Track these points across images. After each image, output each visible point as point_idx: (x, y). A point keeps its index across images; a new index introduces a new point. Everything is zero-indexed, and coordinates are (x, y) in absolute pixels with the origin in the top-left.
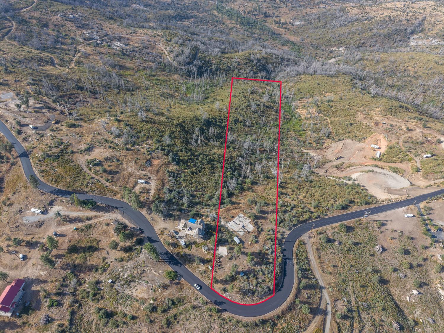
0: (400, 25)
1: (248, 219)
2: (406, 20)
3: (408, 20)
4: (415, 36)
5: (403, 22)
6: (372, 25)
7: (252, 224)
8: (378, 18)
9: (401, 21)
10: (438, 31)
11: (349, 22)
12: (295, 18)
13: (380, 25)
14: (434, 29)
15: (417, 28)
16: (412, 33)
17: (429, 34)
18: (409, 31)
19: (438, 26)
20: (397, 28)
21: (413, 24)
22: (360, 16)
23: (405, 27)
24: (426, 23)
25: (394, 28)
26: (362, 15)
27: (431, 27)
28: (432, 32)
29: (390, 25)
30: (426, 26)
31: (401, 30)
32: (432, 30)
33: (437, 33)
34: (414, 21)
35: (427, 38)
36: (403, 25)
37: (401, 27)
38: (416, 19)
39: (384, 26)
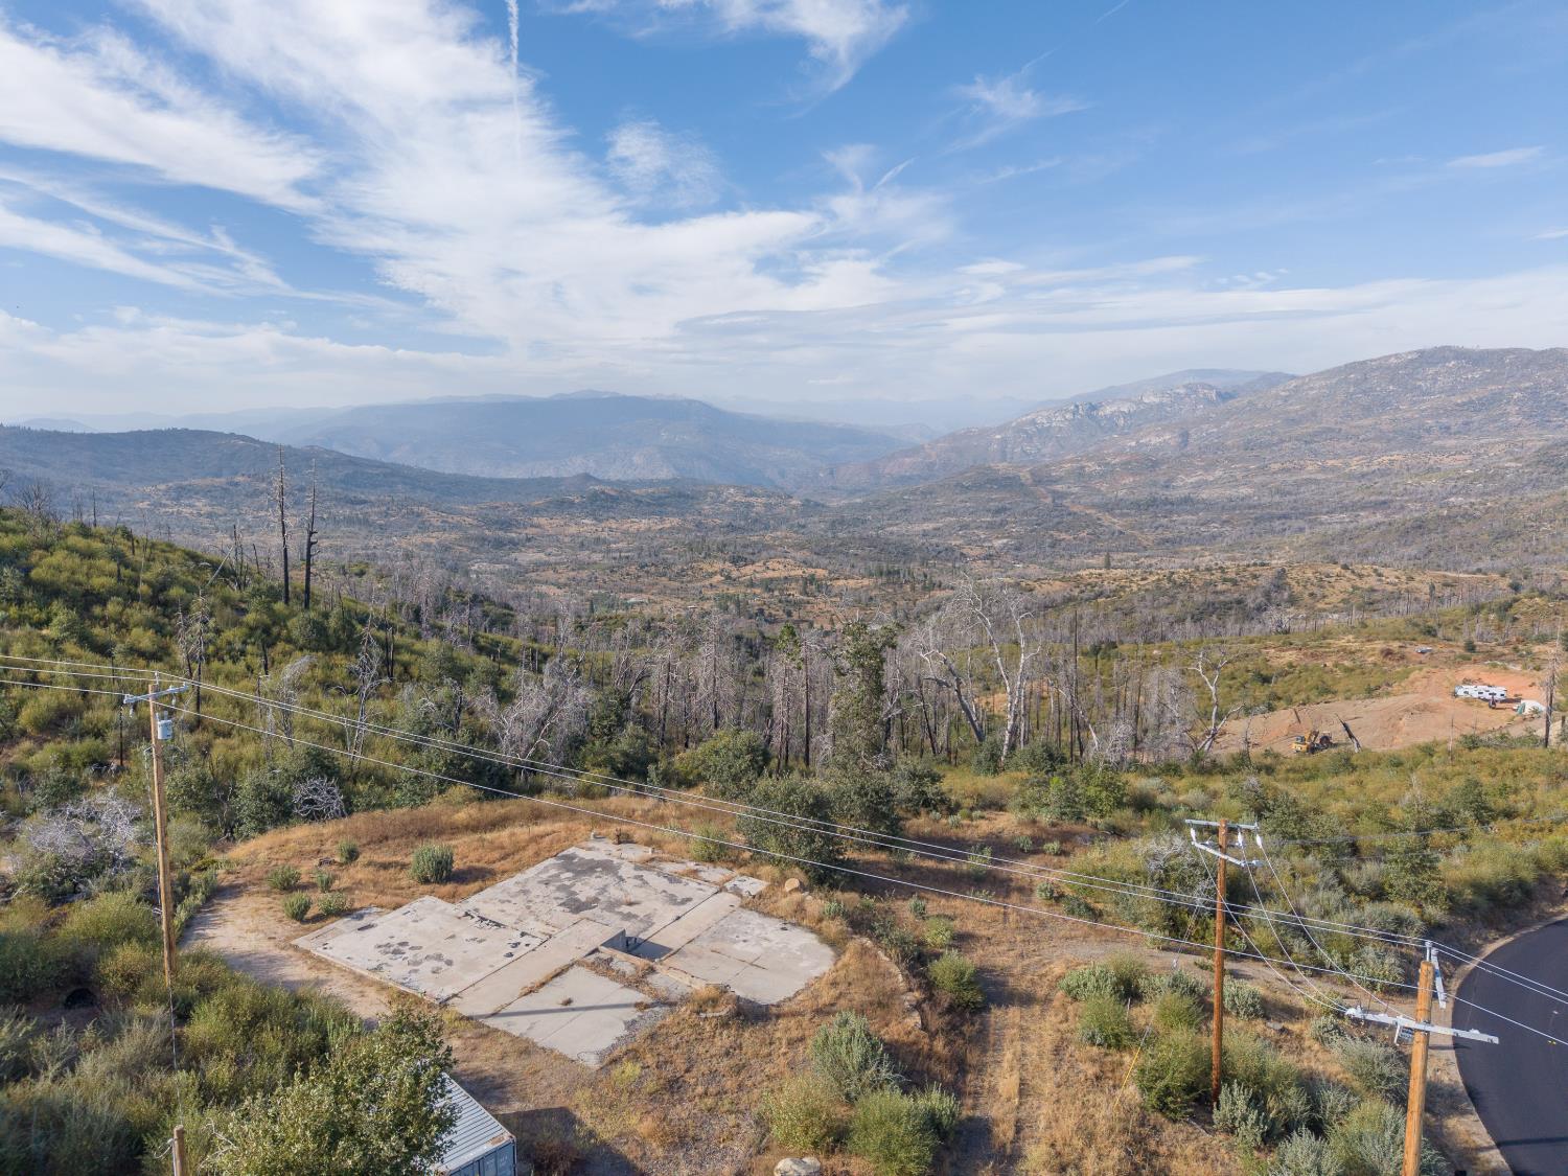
0: (1216, 593)
1: (716, 873)
2: (1225, 580)
3: (1235, 583)
5: (1220, 587)
6: (1125, 602)
7: (796, 917)
8: (1135, 588)
9: (1213, 583)
10: (1342, 596)
11: (1046, 607)
13: (1149, 597)
14: (1327, 593)
15: (1274, 594)
17: (1321, 606)
18: (1251, 603)
19: (1336, 585)
20: (1211, 598)
21: (1255, 588)
22: (1076, 592)
23: (1236, 595)
24: (1293, 583)
25: (1199, 598)
26: (1078, 590)
27: (1315, 590)
28: (1326, 600)
29: (1182, 596)
30: (1297, 589)
31: (1225, 603)
32: (1325, 597)
33: (1343, 600)
34: (1253, 583)
36: (1223, 592)
37: (1222, 598)
38: (1255, 577)
39: (1166, 599)
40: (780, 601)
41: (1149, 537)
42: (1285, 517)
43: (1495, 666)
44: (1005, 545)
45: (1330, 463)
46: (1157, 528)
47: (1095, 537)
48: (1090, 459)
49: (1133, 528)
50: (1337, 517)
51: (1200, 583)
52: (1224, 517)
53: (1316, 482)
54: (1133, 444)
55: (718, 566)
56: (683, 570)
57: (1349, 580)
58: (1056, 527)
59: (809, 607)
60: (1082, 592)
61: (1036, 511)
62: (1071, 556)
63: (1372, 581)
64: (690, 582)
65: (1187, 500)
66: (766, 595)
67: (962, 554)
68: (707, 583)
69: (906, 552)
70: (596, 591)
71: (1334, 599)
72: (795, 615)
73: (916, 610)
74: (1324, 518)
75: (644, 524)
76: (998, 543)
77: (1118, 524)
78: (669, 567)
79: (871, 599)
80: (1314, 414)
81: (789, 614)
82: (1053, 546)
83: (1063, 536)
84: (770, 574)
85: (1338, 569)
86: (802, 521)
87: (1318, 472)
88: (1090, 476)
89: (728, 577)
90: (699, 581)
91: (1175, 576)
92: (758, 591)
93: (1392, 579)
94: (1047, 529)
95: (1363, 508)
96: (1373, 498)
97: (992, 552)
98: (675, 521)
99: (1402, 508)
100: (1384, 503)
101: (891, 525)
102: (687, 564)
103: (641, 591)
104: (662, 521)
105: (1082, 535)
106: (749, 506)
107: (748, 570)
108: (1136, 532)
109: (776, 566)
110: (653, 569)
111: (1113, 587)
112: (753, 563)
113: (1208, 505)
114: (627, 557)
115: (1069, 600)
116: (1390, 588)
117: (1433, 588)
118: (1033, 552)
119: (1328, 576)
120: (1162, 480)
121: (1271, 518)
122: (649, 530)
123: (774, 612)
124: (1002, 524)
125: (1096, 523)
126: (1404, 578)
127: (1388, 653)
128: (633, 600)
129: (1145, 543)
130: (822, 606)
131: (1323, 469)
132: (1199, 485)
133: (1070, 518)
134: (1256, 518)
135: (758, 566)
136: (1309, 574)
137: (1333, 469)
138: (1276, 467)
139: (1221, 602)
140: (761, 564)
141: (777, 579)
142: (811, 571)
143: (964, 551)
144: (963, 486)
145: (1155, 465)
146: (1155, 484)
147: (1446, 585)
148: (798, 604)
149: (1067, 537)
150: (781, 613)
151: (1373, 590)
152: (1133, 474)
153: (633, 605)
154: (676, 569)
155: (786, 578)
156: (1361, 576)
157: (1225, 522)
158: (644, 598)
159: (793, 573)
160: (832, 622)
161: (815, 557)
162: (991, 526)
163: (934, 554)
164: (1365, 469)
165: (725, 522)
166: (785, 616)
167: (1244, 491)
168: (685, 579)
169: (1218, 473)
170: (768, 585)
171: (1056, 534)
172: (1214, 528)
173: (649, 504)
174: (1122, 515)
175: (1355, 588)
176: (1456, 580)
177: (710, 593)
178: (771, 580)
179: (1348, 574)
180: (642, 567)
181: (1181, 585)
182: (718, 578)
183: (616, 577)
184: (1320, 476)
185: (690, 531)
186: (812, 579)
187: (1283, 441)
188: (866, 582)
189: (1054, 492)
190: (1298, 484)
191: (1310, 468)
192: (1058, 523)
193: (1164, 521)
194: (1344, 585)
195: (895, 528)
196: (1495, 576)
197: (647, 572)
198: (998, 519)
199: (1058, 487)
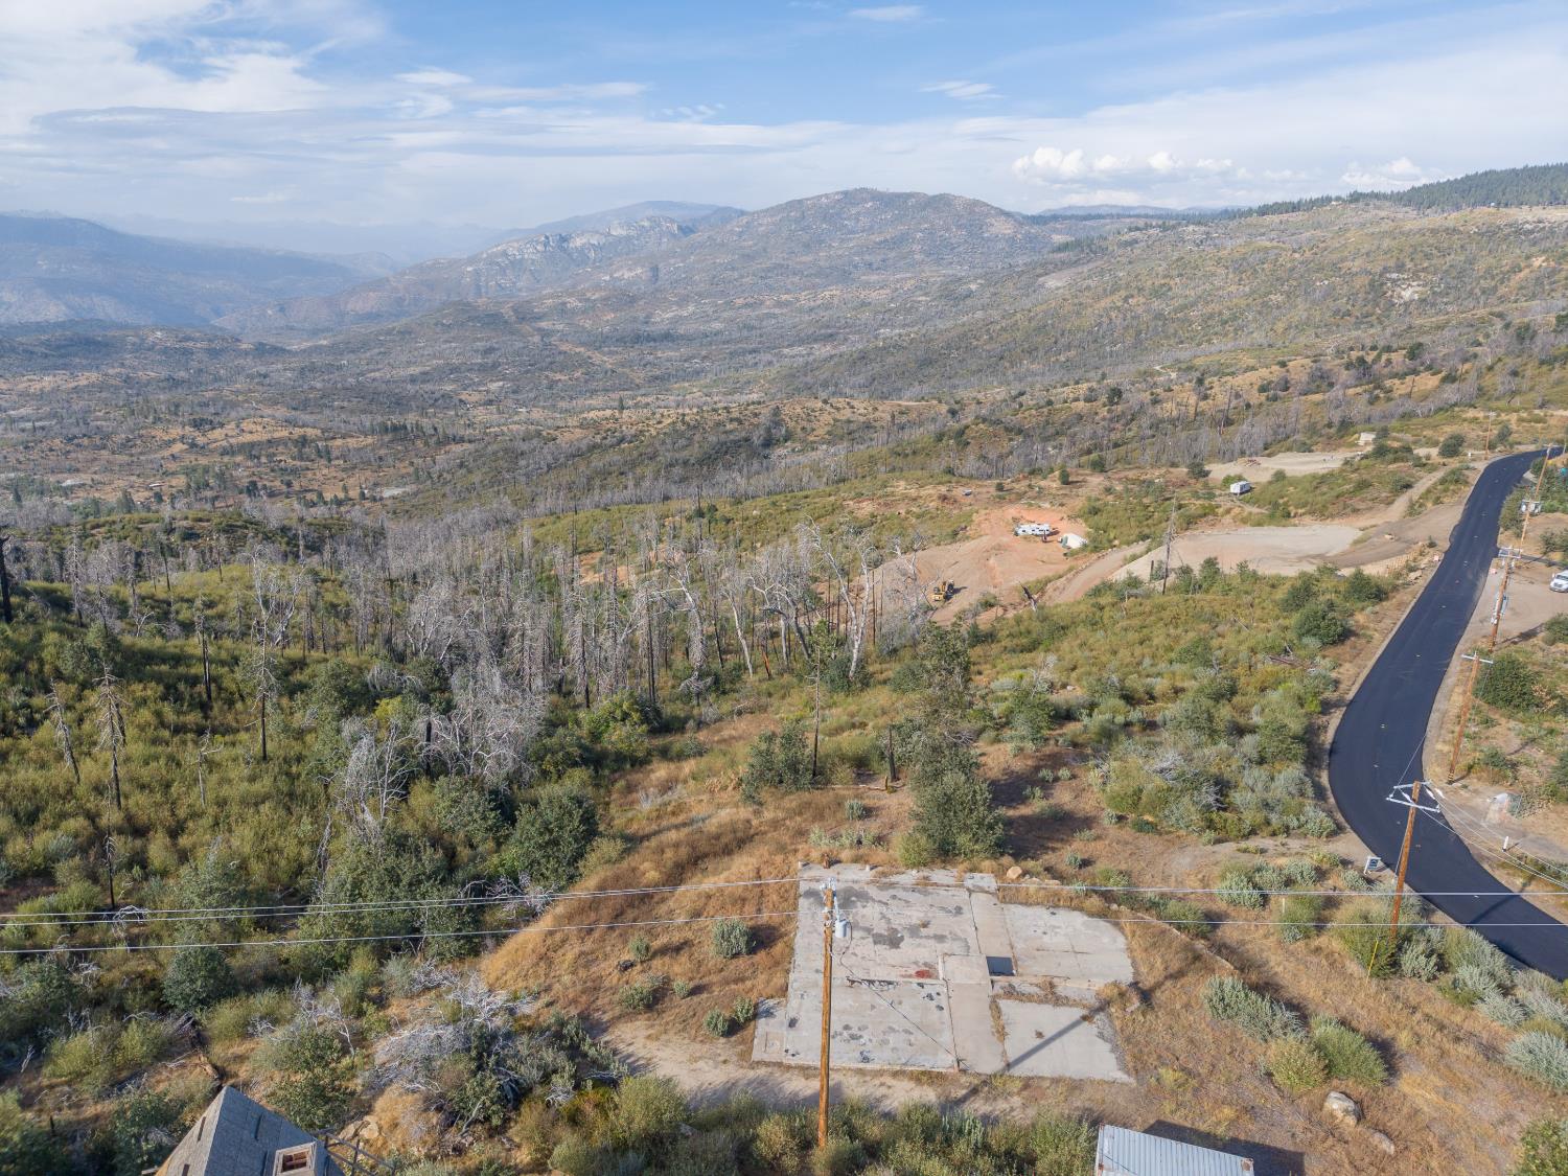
0: (726, 432)
1: (945, 877)
2: (731, 420)
3: (740, 422)
4: (781, 451)
5: (729, 427)
6: (648, 446)
8: (653, 432)
9: (719, 424)
10: (827, 428)
12: (376, 485)
13: (668, 440)
14: (814, 426)
15: (773, 431)
16: (768, 443)
17: (811, 438)
18: (756, 440)
19: (821, 418)
20: (723, 437)
21: (757, 426)
22: (598, 439)
23: (743, 434)
24: (787, 419)
25: (713, 439)
26: (599, 436)
27: (805, 424)
28: (815, 433)
29: (697, 438)
30: (791, 424)
31: (735, 442)
32: (813, 430)
33: (829, 433)
34: (755, 421)
35: (813, 449)
36: (731, 431)
37: (732, 437)
38: (756, 415)
39: (682, 442)
40: (273, 471)
41: (639, 376)
42: (754, 351)
43: (1031, 505)
44: (502, 387)
45: (784, 297)
46: (645, 365)
47: (590, 376)
48: (571, 295)
49: (623, 366)
50: (797, 350)
51: (711, 424)
52: (704, 353)
53: (774, 316)
54: (607, 278)
55: (176, 431)
56: (128, 440)
57: (829, 413)
58: (551, 366)
59: (310, 474)
60: (605, 438)
61: (526, 351)
62: (571, 398)
63: (846, 414)
64: (141, 453)
65: (667, 337)
66: (249, 463)
67: (461, 401)
68: (166, 453)
69: (400, 403)
70: (12, 475)
71: (821, 432)
72: (296, 486)
73: (437, 468)
74: (786, 351)
75: (47, 382)
76: (494, 386)
77: (609, 362)
78: (107, 437)
79: (381, 458)
80: (765, 250)
81: (289, 484)
82: (550, 387)
83: (558, 376)
84: (247, 438)
85: (820, 404)
86: (263, 370)
87: (775, 306)
88: (574, 312)
89: (193, 445)
90: (156, 452)
91: (687, 418)
92: (239, 459)
93: (862, 411)
94: (541, 369)
95: (816, 341)
96: (823, 331)
97: (492, 397)
98: (94, 376)
99: (846, 339)
100: (831, 335)
101: (374, 371)
102: (132, 432)
103: (78, 470)
104: (74, 376)
105: (577, 375)
106: (187, 352)
107: (218, 433)
108: (627, 370)
109: (252, 427)
110: (86, 441)
111: (633, 431)
112: (222, 425)
113: (689, 339)
114: (43, 428)
115: (593, 447)
116: (862, 419)
117: (893, 417)
118: (532, 395)
119: (813, 411)
120: (642, 316)
121: (744, 352)
122: (56, 390)
123: (268, 484)
124: (495, 365)
125: (585, 362)
126: (870, 409)
127: (944, 498)
128: (69, 482)
129: (637, 381)
130: (325, 471)
131: (779, 304)
132: (677, 320)
133: (562, 357)
134: (731, 353)
135: (230, 428)
136: (799, 410)
137: (787, 304)
138: (740, 301)
139: (731, 441)
140: (233, 425)
141: (260, 443)
142: (298, 431)
143: (463, 397)
144: (443, 325)
145: (633, 300)
146: (635, 320)
147: (902, 413)
148: (294, 471)
149: (563, 378)
150: (277, 483)
151: (849, 422)
152: (615, 311)
153: (71, 488)
154: (120, 438)
155: (269, 441)
156: (838, 409)
157: (705, 357)
158: (85, 478)
159: (277, 435)
160: (345, 489)
161: (293, 412)
162: (482, 368)
163: (431, 402)
164: (812, 304)
165: (164, 374)
166: (284, 488)
167: (717, 326)
168: (134, 451)
169: (691, 308)
170: (250, 450)
171: (551, 375)
172: (697, 363)
173: (46, 356)
174: (611, 353)
175: (836, 420)
176: (908, 408)
177: (172, 466)
178: (252, 445)
179: (828, 407)
180: (70, 440)
181: (695, 427)
182: (178, 447)
183: (35, 455)
184: (777, 311)
185: (117, 388)
186: (303, 441)
187: (742, 277)
188: (370, 440)
189: (539, 330)
190: (760, 319)
191: (768, 303)
192: (551, 363)
193: (650, 358)
194: (826, 418)
195: (377, 374)
196: (935, 402)
197: (79, 445)
198: (490, 361)
199: (544, 324)
